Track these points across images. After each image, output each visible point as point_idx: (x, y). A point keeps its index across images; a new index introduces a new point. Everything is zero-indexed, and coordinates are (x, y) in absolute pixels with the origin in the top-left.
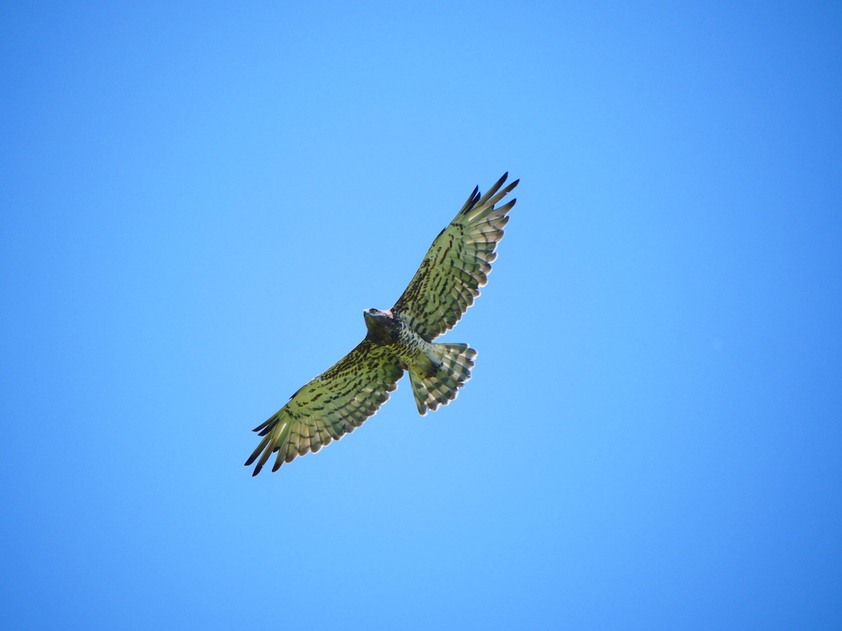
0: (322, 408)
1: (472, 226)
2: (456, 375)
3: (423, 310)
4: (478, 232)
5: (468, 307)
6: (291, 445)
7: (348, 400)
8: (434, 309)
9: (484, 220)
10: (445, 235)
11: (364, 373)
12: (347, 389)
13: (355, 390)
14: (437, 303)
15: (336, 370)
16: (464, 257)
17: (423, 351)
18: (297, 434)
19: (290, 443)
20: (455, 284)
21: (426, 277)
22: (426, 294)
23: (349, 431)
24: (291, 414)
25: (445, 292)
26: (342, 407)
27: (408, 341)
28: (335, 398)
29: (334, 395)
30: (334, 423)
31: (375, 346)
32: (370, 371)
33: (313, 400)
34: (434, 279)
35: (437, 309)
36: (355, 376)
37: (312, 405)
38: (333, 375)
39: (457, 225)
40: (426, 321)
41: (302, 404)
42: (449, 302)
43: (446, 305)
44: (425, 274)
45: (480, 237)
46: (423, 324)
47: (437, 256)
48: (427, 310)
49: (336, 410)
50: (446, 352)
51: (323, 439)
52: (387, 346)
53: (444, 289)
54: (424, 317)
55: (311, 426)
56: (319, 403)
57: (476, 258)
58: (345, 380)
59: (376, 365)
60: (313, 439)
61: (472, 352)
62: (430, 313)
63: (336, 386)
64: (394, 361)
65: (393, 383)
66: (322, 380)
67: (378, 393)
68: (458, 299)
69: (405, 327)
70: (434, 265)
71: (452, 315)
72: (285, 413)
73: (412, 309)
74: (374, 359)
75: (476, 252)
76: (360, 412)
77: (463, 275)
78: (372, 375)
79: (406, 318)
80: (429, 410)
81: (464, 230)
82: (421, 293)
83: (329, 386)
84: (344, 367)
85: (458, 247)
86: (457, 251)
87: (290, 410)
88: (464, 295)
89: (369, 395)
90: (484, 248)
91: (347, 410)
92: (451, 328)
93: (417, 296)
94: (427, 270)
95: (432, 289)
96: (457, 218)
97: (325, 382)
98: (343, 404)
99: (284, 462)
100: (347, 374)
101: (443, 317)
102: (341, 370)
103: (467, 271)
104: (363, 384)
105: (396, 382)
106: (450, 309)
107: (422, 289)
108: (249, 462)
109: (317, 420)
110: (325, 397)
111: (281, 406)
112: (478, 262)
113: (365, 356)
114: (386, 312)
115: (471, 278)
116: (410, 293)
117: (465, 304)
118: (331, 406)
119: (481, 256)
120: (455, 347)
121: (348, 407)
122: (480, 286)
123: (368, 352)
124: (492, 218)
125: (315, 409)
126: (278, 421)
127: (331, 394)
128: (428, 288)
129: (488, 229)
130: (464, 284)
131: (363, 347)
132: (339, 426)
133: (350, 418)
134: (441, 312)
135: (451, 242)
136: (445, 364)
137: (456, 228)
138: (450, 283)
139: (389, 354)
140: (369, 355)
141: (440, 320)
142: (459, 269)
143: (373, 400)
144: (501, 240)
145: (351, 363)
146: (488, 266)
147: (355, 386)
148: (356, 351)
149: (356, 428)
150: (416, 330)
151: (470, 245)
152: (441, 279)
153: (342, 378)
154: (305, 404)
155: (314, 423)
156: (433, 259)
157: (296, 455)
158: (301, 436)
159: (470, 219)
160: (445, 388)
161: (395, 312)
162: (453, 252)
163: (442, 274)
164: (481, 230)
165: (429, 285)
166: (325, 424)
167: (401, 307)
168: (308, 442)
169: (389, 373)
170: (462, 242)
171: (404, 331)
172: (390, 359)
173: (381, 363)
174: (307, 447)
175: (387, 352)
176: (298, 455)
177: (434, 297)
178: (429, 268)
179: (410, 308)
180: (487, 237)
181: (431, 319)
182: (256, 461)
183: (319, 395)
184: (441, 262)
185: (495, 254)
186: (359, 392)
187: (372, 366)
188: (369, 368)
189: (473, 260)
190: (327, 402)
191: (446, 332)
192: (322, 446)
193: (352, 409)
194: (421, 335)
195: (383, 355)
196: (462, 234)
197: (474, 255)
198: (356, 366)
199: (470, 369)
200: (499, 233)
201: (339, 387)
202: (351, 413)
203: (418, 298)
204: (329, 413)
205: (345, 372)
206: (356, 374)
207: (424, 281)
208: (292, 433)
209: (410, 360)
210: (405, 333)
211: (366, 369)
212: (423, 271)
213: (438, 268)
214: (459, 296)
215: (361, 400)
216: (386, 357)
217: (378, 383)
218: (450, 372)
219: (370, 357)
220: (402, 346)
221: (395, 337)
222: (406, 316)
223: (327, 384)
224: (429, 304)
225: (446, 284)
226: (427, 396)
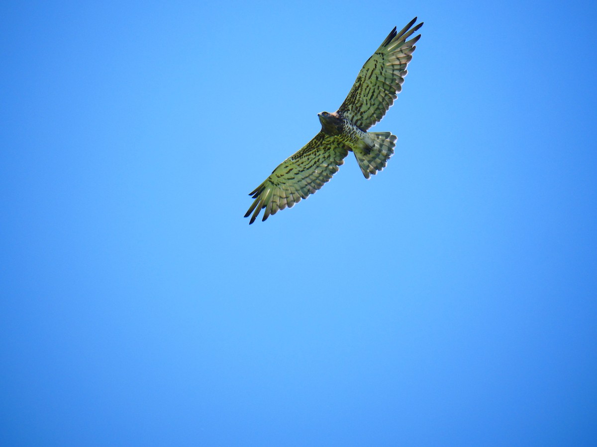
0: (294, 178)
1: (390, 53)
2: (384, 152)
3: (359, 110)
4: (394, 57)
5: (390, 107)
6: (274, 203)
7: (311, 173)
8: (366, 109)
9: (399, 49)
10: (372, 60)
11: (321, 154)
12: (310, 165)
13: (315, 165)
14: (369, 105)
15: (302, 152)
16: (385, 74)
17: (360, 138)
18: (278, 196)
20: (380, 92)
21: (360, 88)
22: (361, 99)
23: (312, 193)
24: (273, 183)
25: (374, 97)
26: (307, 177)
27: (350, 132)
28: (302, 171)
29: (301, 169)
30: (302, 188)
31: (328, 136)
32: (325, 153)
33: (287, 173)
34: (366, 89)
35: (369, 109)
36: (315, 156)
37: (287, 176)
38: (300, 156)
39: (379, 54)
40: (362, 117)
41: (280, 176)
42: (377, 104)
43: (375, 106)
44: (359, 87)
45: (395, 61)
46: (360, 120)
47: (366, 74)
48: (362, 110)
49: (303, 179)
50: (376, 139)
51: (295, 199)
52: (336, 136)
53: (373, 95)
54: (360, 115)
55: (287, 190)
56: (291, 175)
57: (393, 74)
58: (308, 159)
59: (329, 149)
60: (288, 199)
61: (394, 137)
62: (364, 112)
63: (302, 163)
64: (341, 145)
65: (341, 159)
66: (293, 160)
67: (331, 167)
68: (383, 101)
69: (347, 122)
70: (365, 80)
71: (379, 112)
72: (269, 182)
73: (352, 110)
74: (327, 144)
75: (393, 70)
76: (319, 180)
77: (385, 86)
78: (326, 155)
79: (348, 117)
80: (371, 176)
81: (385, 57)
82: (357, 99)
83: (298, 163)
84: (307, 151)
85: (381, 68)
86: (380, 70)
87: (272, 180)
88: (387, 98)
89: (325, 169)
90: (398, 67)
91: (311, 179)
92: (379, 121)
94: (360, 84)
95: (364, 96)
96: (380, 49)
97: (294, 161)
98: (307, 175)
99: (270, 215)
100: (309, 155)
101: (373, 114)
102: (306, 153)
103: (388, 83)
104: (321, 161)
105: (343, 160)
106: (378, 108)
107: (358, 97)
108: (247, 215)
109: (291, 186)
110: (295, 171)
111: (266, 178)
112: (395, 77)
113: (321, 143)
114: (334, 113)
115: (391, 87)
116: (349, 100)
117: (388, 105)
118: (300, 176)
119: (396, 73)
120: (382, 135)
121: (311, 177)
122: (397, 92)
123: (323, 140)
124: (404, 48)
125: (289, 179)
126: (264, 188)
127: (299, 169)
128: (362, 96)
129: (401, 55)
130: (386, 92)
131: (320, 137)
132: (305, 190)
133: (313, 184)
134: (372, 110)
135: (376, 65)
136: (376, 145)
137: (379, 55)
138: (377, 91)
139: (338, 141)
140: (323, 142)
141: (371, 116)
142: (382, 82)
143: (328, 172)
144: (410, 62)
145: (312, 148)
146: (402, 80)
147: (315, 163)
148: (315, 140)
149: (317, 191)
150: (355, 124)
151: (388, 66)
152: (370, 89)
153: (306, 158)
154: (282, 176)
155: (289, 189)
156: (364, 77)
157: (277, 210)
158: (281, 197)
159: (389, 49)
160: (378, 161)
161: (340, 113)
162: (377, 71)
163: (371, 86)
164: (396, 56)
165: (362, 93)
166: (296, 188)
167: (344, 109)
168: (285, 201)
169: (338, 154)
170: (383, 64)
171: (347, 126)
172: (339, 144)
173: (333, 147)
174: (285, 204)
175: (336, 140)
176: (279, 210)
177: (366, 101)
178: (362, 82)
179: (350, 110)
180: (401, 60)
181: (365, 116)
182: (251, 214)
183: (291, 170)
184: (370, 78)
185: (406, 71)
186: (318, 167)
187: (326, 149)
188: (325, 151)
189: (391, 76)
190: (297, 174)
191: (376, 124)
192: (295, 204)
193: (314, 178)
194: (359, 127)
195: (334, 142)
196: (383, 59)
197: (391, 72)
198: (316, 149)
199: (393, 149)
200: (409, 58)
201: (304, 164)
202: (313, 181)
203: (356, 102)
204: (298, 182)
205: (308, 154)
206: (315, 155)
207: (359, 91)
208: (274, 195)
209: (352, 144)
210: (348, 127)
211: (323, 151)
212: (358, 84)
213: (368, 82)
214: (384, 99)
215: (320, 172)
216: (336, 143)
217: (331, 160)
218: (380, 151)
219: (325, 143)
220: (346, 135)
221: (341, 130)
222: (348, 115)
223: (296, 162)
224: (363, 106)
225: (374, 92)
226: (369, 166)
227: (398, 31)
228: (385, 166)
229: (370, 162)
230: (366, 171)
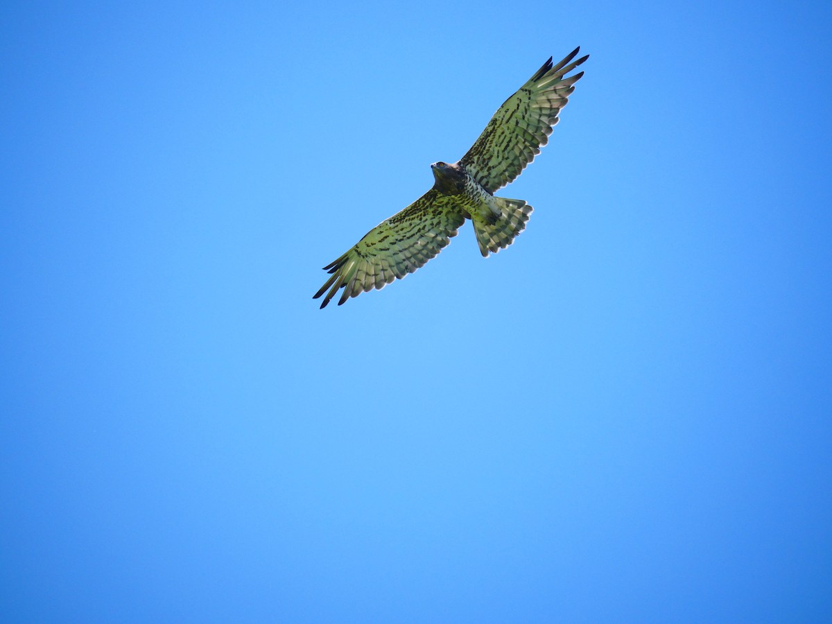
0: (388, 249)
1: (540, 92)
2: (513, 225)
3: (487, 164)
4: (544, 98)
5: (528, 164)
6: (357, 282)
7: (412, 243)
8: (496, 163)
9: (552, 88)
10: (514, 98)
11: (429, 219)
12: (412, 233)
13: (418, 234)
14: (500, 158)
15: (403, 215)
16: (528, 119)
17: (485, 202)
18: (364, 272)
19: (356, 279)
20: (518, 142)
21: (492, 134)
22: (491, 149)
23: (411, 272)
24: (359, 254)
25: (509, 149)
26: (405, 249)
27: (472, 192)
28: (400, 240)
29: (399, 238)
30: (398, 264)
31: (441, 195)
32: (434, 218)
33: (380, 241)
34: (500, 136)
35: (500, 163)
36: (419, 222)
37: (379, 246)
38: (400, 220)
39: (526, 90)
40: (490, 174)
41: (370, 244)
42: (512, 157)
43: (508, 160)
44: (491, 132)
45: (545, 102)
46: (486, 177)
47: (504, 116)
48: (491, 164)
49: (400, 251)
50: (505, 206)
51: (387, 278)
52: (453, 196)
53: (508, 146)
54: (488, 171)
55: (377, 265)
56: (385, 244)
57: (539, 121)
58: (411, 224)
59: (440, 213)
60: (377, 277)
61: (529, 208)
62: (493, 167)
63: (402, 229)
64: (457, 209)
65: (454, 229)
66: (390, 223)
67: (439, 238)
68: (520, 156)
69: (470, 179)
70: (500, 124)
71: (513, 170)
72: (354, 252)
73: (477, 163)
74: (439, 207)
75: (540, 116)
76: (422, 254)
77: (526, 135)
78: (435, 221)
79: (471, 171)
81: (532, 96)
82: (487, 148)
83: (396, 229)
84: (411, 213)
85: (524, 110)
86: (523, 113)
87: (359, 250)
88: (525, 152)
89: (431, 240)
90: (547, 112)
91: (410, 252)
92: (511, 181)
93: (483, 151)
94: (494, 128)
95: (496, 146)
96: (527, 84)
97: (392, 225)
98: (407, 246)
99: (350, 297)
100: (413, 219)
101: (504, 171)
102: (408, 215)
103: (530, 131)
104: (427, 229)
105: (458, 229)
106: (512, 164)
107: (488, 145)
108: (317, 296)
109: (383, 259)
110: (391, 239)
111: (352, 246)
112: (541, 125)
113: (431, 203)
114: (454, 165)
115: (533, 138)
116: (476, 149)
117: (526, 161)
118: (397, 247)
119: (544, 119)
120: (514, 203)
121: (411, 249)
122: (541, 146)
123: (434, 200)
124: (559, 87)
125: (382, 250)
126: (348, 259)
127: (397, 237)
128: (493, 145)
129: (554, 96)
130: (526, 143)
131: (430, 196)
132: (402, 266)
133: (413, 260)
134: (504, 166)
135: (518, 105)
136: (503, 214)
137: (525, 93)
138: (514, 141)
139: (454, 203)
140: (434, 203)
141: (501, 174)
142: (523, 129)
143: (434, 245)
144: (564, 107)
145: (417, 210)
146: (550, 129)
147: (419, 230)
149: (417, 269)
150: (479, 182)
151: (535, 108)
152: (505, 136)
153: (408, 223)
154: (372, 244)
155: (380, 263)
156: (500, 119)
157: (361, 291)
158: (367, 274)
159: (539, 86)
160: (503, 235)
161: (462, 165)
162: (519, 114)
163: (507, 132)
164: (547, 97)
165: (494, 142)
166: (389, 263)
167: (467, 161)
168: (373, 280)
169: (451, 221)
170: (529, 106)
171: (469, 184)
172: (453, 208)
173: (445, 211)
174: (372, 284)
175: (452, 201)
176: (363, 291)
177: (498, 153)
178: (496, 126)
179: (475, 162)
180: (552, 103)
181: (494, 173)
182: (323, 295)
183: (386, 237)
184: (507, 122)
185: (557, 118)
186: (422, 236)
187: (436, 213)
188: (434, 215)
189: (536, 122)
190: (393, 244)
192: (386, 284)
193: (415, 252)
194: (484, 187)
195: (447, 204)
196: (529, 98)
197: (537, 117)
198: (422, 212)
199: (525, 223)
200: (564, 101)
201: (405, 231)
202: (414, 255)
203: (484, 153)
204: (394, 254)
205: (411, 217)
206: (421, 219)
207: (490, 138)
208: (359, 270)
209: (473, 209)
210: (470, 185)
211: (431, 216)
212: (491, 128)
213: (504, 127)
214: (521, 153)
215: (424, 243)
216: (450, 206)
217: (441, 229)
218: (507, 223)
219: (435, 205)
220: (467, 197)
221: (461, 189)
222: (472, 169)
223: (394, 228)
224: (493, 158)
225: (510, 141)
226: (489, 241)
227: (555, 63)
228: (511, 243)
229: (491, 235)
230: (485, 247)
